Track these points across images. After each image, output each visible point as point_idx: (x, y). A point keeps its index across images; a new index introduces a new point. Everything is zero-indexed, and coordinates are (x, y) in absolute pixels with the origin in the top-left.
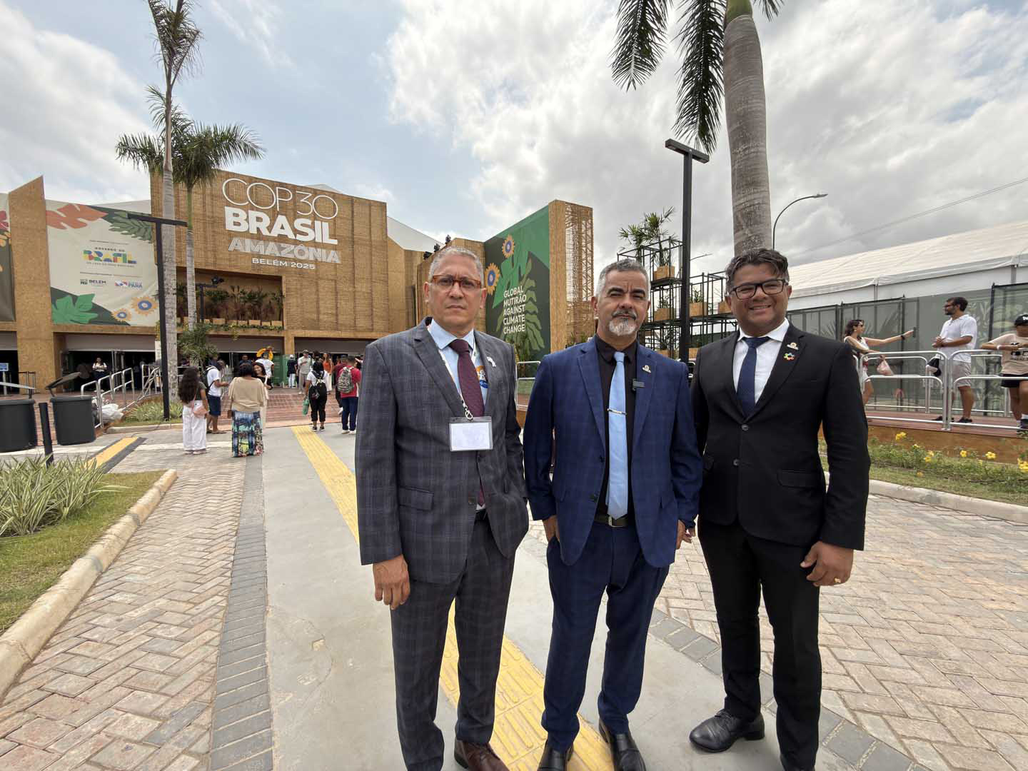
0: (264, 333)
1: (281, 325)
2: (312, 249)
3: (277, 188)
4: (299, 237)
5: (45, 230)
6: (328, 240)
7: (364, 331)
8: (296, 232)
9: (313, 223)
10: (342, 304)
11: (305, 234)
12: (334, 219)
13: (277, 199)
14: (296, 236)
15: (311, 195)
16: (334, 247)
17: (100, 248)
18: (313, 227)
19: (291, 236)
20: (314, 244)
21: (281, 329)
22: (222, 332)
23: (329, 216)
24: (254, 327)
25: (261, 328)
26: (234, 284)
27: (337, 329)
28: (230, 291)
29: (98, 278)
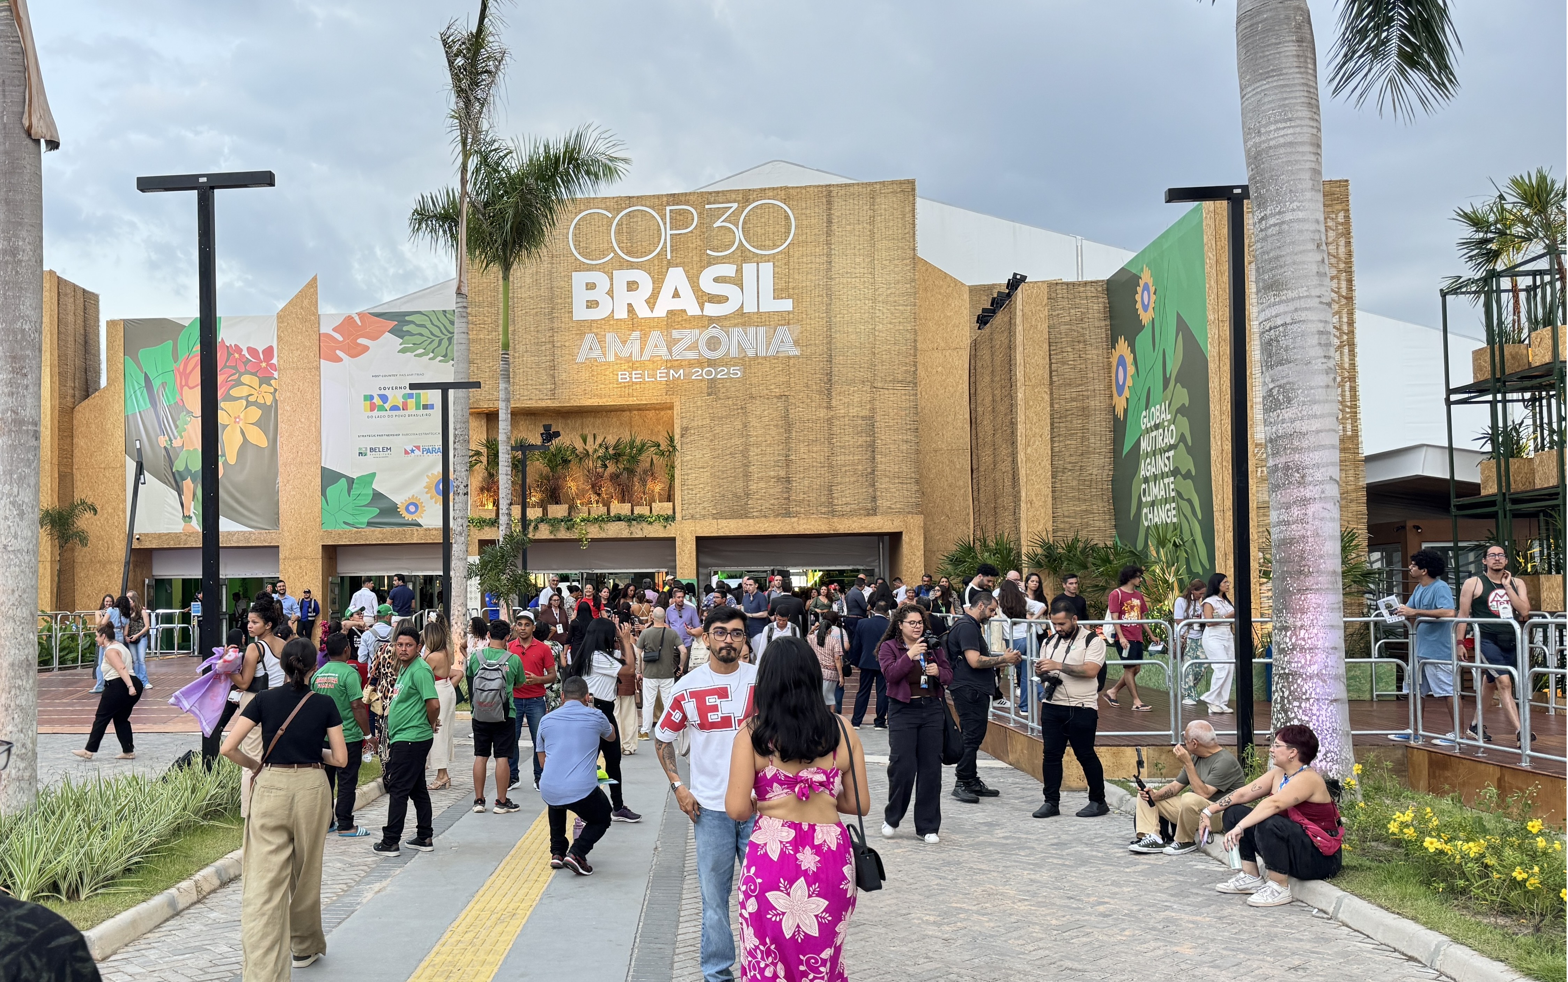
0: (640, 531)
1: (670, 512)
2: (737, 332)
3: (668, 208)
4: (711, 310)
5: (318, 368)
6: (771, 305)
7: (852, 514)
8: (703, 298)
9: (739, 271)
10: (801, 452)
11: (721, 299)
12: (787, 253)
13: (667, 232)
14: (702, 310)
15: (735, 205)
16: (784, 318)
17: (385, 389)
18: (738, 281)
19: (693, 309)
20: (742, 318)
21: (670, 519)
22: (563, 534)
23: (775, 246)
24: (619, 518)
25: (631, 519)
26: (586, 431)
27: (788, 514)
28: (579, 445)
29: (380, 443)
